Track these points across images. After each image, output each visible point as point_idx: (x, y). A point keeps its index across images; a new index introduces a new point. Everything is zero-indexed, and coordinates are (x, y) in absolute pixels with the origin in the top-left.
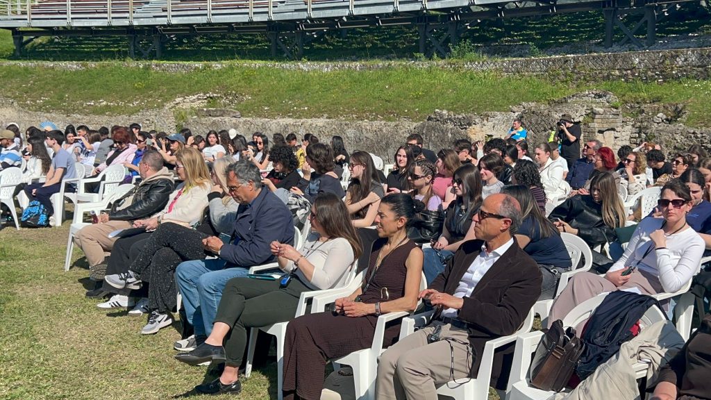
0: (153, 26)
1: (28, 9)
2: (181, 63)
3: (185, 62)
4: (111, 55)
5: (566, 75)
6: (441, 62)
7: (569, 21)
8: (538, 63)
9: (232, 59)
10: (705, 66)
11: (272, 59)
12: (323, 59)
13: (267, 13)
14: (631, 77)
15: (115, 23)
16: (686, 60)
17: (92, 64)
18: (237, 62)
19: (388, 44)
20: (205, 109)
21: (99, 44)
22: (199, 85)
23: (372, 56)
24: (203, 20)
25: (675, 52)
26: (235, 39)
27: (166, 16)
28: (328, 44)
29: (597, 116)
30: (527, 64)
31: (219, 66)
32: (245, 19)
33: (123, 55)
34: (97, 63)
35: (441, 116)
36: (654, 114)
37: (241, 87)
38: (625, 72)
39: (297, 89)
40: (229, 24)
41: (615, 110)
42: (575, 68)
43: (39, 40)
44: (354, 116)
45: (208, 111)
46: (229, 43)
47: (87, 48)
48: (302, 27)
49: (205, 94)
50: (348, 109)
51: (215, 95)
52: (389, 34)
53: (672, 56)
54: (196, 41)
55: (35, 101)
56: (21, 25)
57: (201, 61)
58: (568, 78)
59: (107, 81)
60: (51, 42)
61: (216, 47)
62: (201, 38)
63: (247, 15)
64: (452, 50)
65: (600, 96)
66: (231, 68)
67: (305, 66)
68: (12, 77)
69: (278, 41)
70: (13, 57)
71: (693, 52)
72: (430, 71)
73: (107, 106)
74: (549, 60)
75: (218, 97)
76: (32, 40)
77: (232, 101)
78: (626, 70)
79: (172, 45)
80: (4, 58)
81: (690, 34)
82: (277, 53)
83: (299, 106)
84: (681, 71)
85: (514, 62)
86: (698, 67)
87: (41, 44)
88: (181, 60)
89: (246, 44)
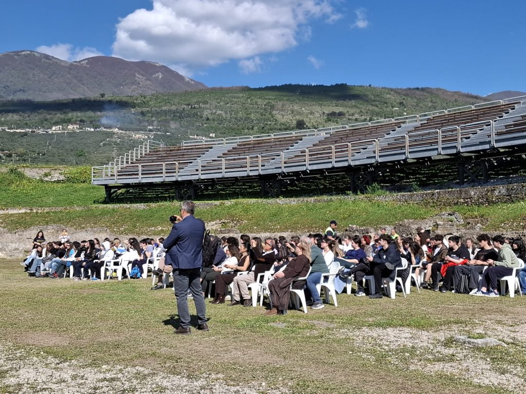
0: (190, 181)
1: (115, 173)
2: (206, 202)
3: (209, 201)
4: (165, 199)
5: (433, 202)
6: (362, 196)
7: (447, 168)
8: (417, 196)
9: (237, 198)
10: (510, 195)
11: (261, 198)
12: (292, 197)
13: (258, 170)
14: (470, 203)
15: (168, 180)
16: (500, 192)
17: (153, 205)
18: (241, 200)
19: (333, 185)
20: (219, 230)
21: (157, 192)
22: (217, 215)
23: (322, 194)
24: (219, 176)
25: (494, 187)
26: (241, 185)
27: (198, 174)
28: (297, 187)
29: (439, 226)
30: (412, 196)
31: (230, 203)
32: (244, 174)
33: (172, 199)
34: (156, 204)
35: (352, 228)
36: (476, 224)
37: (242, 215)
38: (466, 200)
39: (275, 215)
40: (236, 177)
41: (450, 223)
42: (438, 198)
43: (120, 191)
44: (306, 230)
45: (221, 231)
46: (237, 188)
47: (150, 195)
48: (280, 177)
49: (220, 220)
50: (303, 226)
51: (226, 221)
52: (336, 179)
53: (492, 190)
54: (216, 188)
55: (119, 229)
56: (111, 183)
57: (218, 200)
58: (435, 204)
59: (162, 215)
60: (127, 192)
61: (229, 191)
62: (219, 186)
63: (245, 172)
64: (368, 189)
65: (451, 215)
66: (236, 204)
67: (281, 201)
68: (105, 215)
69: (265, 186)
70: (105, 202)
71: (503, 187)
72: (354, 202)
73: (162, 230)
74: (424, 194)
75: (228, 222)
76: (116, 191)
77: (236, 224)
78: (467, 199)
79: (202, 191)
80: (100, 203)
81: (511, 176)
82: (265, 194)
83: (275, 226)
84: (498, 199)
85: (403, 195)
86: (507, 196)
87: (121, 193)
88: (207, 200)
89: (247, 188)
